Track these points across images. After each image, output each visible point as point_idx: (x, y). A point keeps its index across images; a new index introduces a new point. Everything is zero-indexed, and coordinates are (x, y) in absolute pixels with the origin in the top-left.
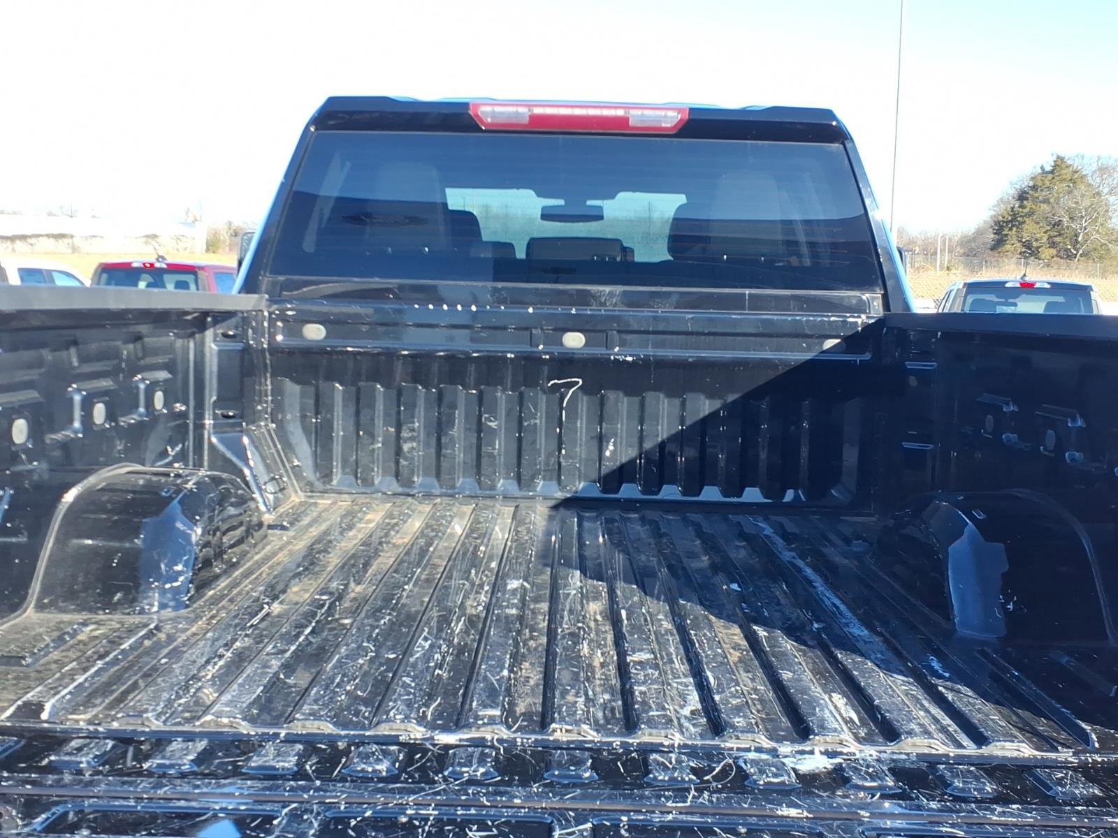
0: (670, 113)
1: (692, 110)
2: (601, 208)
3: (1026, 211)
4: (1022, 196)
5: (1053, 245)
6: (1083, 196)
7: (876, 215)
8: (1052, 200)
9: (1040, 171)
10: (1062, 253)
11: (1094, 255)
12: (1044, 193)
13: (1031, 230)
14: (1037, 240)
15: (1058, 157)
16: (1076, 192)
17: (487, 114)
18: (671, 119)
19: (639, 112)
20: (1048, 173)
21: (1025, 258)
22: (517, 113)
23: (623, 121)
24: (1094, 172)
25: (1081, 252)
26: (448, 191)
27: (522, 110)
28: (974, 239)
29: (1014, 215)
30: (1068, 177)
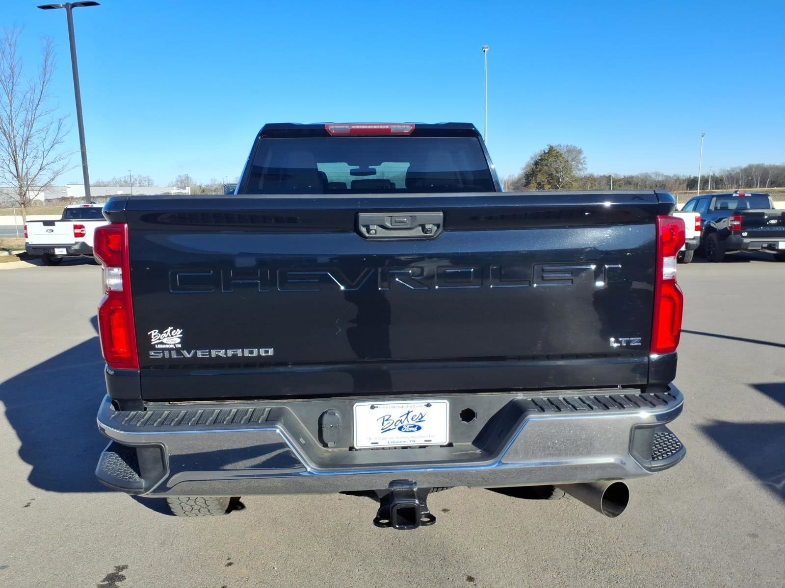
0: (408, 127)
1: (416, 125)
2: (375, 169)
3: (538, 169)
4: (536, 163)
5: (549, 183)
6: (561, 162)
7: (492, 166)
8: (548, 165)
9: (543, 152)
10: (553, 187)
11: (567, 187)
12: (545, 162)
13: (540, 177)
14: (543, 182)
15: (551, 147)
16: (558, 161)
17: (332, 129)
18: (408, 129)
19: (395, 127)
20: (546, 153)
21: (539, 189)
22: (345, 128)
23: (389, 130)
24: (565, 152)
25: (561, 186)
26: (318, 164)
27: (346, 127)
28: (517, 182)
29: (533, 171)
30: (555, 154)
